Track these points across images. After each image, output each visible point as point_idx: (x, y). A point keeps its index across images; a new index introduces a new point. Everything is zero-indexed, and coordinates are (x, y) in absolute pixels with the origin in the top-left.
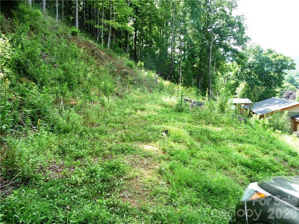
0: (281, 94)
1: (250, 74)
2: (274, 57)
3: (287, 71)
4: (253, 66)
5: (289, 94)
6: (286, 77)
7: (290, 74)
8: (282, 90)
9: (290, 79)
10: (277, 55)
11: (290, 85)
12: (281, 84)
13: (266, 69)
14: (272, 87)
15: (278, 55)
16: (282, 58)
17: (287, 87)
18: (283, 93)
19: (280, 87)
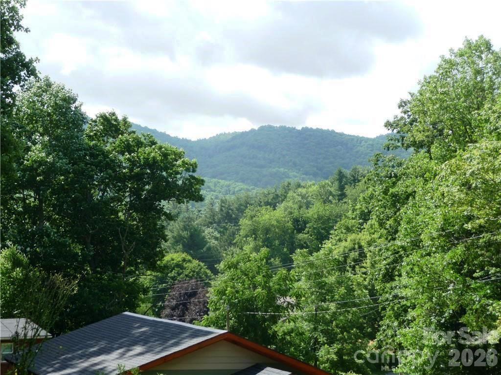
0: (160, 296)
1: (34, 213)
2: (128, 148)
3: (175, 208)
4: (46, 183)
5: (186, 294)
6: (172, 229)
7: (187, 215)
8: (162, 280)
9: (185, 234)
10: (139, 144)
11: (190, 261)
12: (156, 254)
13: (97, 195)
14: (124, 268)
15: (142, 143)
16: (155, 154)
17: (178, 265)
18: (165, 290)
19: (153, 267)
